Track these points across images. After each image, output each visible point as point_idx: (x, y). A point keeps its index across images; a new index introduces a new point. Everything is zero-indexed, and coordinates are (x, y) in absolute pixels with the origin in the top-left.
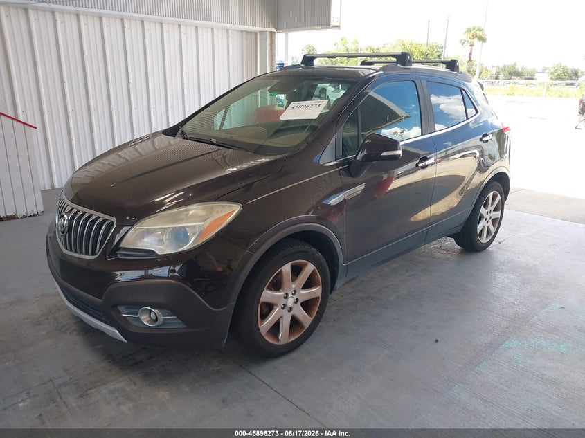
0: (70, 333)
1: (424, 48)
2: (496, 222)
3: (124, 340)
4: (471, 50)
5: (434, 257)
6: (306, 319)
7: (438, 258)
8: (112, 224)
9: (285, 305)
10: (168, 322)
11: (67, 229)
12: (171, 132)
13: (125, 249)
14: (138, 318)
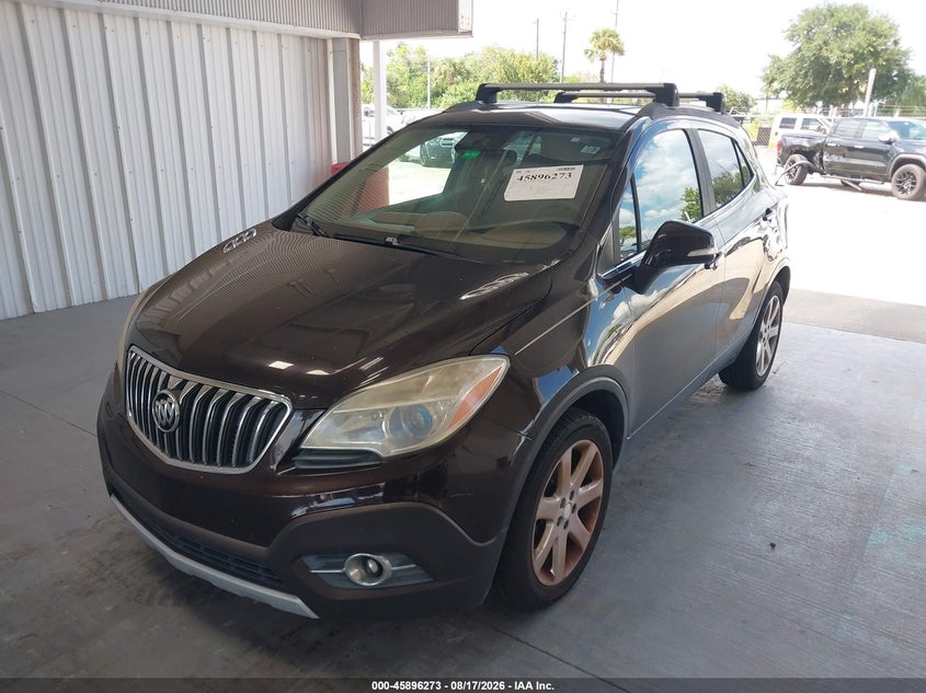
0: (160, 603)
1: (534, 63)
2: (774, 341)
3: (313, 615)
4: (603, 66)
5: (695, 404)
6: (583, 535)
7: (701, 405)
8: (282, 407)
9: (561, 518)
10: (399, 574)
11: (177, 419)
12: (286, 222)
13: (311, 452)
14: (344, 574)
